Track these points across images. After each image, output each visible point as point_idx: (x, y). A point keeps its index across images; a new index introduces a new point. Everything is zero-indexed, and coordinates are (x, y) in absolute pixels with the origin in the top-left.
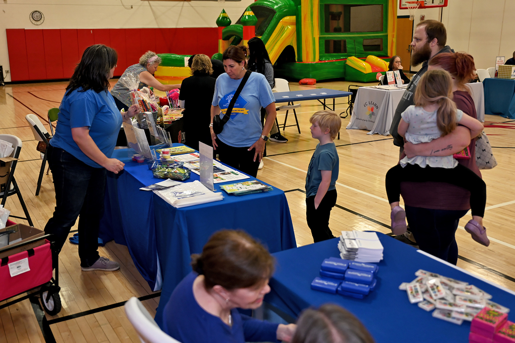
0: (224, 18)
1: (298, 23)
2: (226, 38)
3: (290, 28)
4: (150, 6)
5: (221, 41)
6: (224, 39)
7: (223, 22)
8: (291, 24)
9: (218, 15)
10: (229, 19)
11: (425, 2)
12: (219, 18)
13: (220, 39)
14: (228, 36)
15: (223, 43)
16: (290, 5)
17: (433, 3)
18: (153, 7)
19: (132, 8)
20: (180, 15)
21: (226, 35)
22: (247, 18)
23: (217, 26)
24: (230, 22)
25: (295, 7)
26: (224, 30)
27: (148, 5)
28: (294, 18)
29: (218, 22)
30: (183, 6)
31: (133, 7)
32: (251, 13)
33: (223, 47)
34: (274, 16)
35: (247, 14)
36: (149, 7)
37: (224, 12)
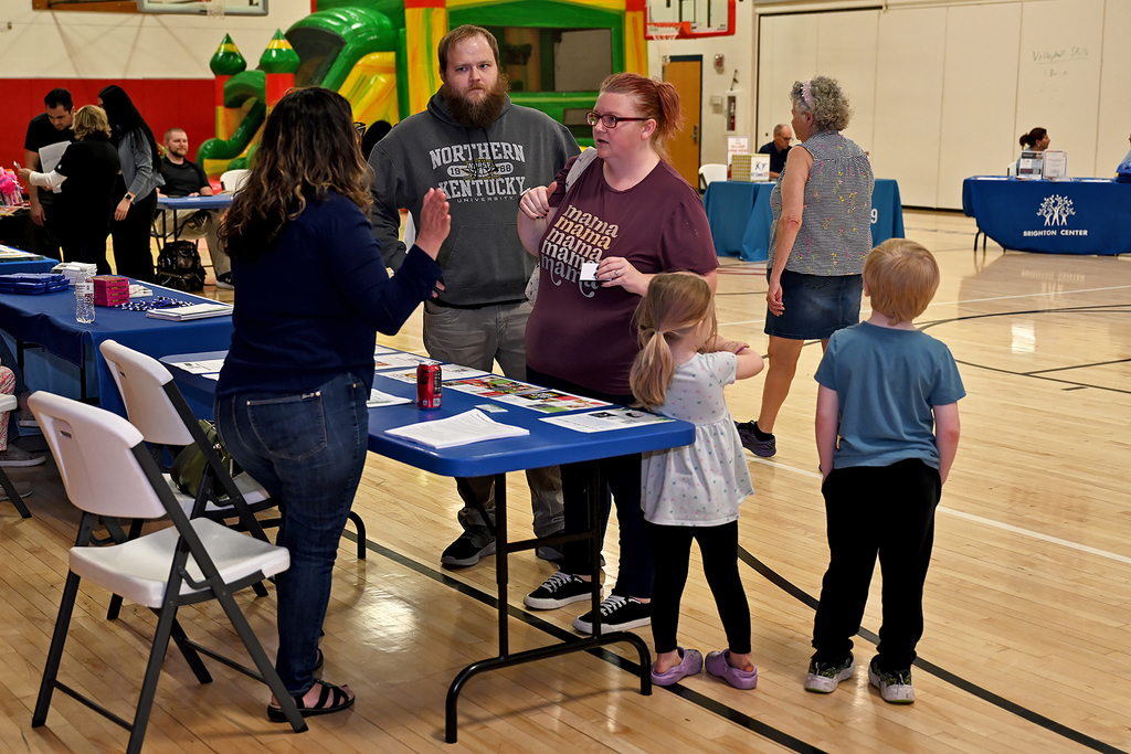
0: (227, 54)
1: (400, 69)
2: (235, 104)
3: (383, 81)
4: (58, 24)
5: (221, 110)
6: (230, 105)
7: (227, 64)
8: (384, 70)
9: (213, 47)
10: (242, 58)
11: (693, 25)
12: (217, 54)
13: (219, 105)
14: (236, 98)
15: (226, 115)
16: (381, 28)
17: (709, 26)
18: (64, 28)
19: (10, 27)
20: (134, 47)
21: (231, 96)
22: (274, 54)
23: (210, 75)
24: (243, 65)
25: (393, 32)
26: (228, 83)
27: (53, 21)
28: (390, 57)
29: (216, 65)
30: (141, 26)
31: (13, 26)
32: (285, 45)
33: (227, 123)
34: (340, 51)
35: (275, 47)
36: (55, 27)
37: (228, 40)
